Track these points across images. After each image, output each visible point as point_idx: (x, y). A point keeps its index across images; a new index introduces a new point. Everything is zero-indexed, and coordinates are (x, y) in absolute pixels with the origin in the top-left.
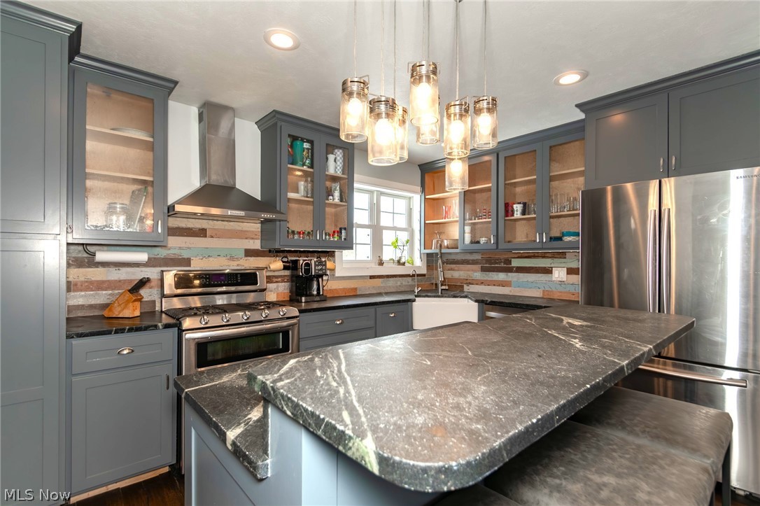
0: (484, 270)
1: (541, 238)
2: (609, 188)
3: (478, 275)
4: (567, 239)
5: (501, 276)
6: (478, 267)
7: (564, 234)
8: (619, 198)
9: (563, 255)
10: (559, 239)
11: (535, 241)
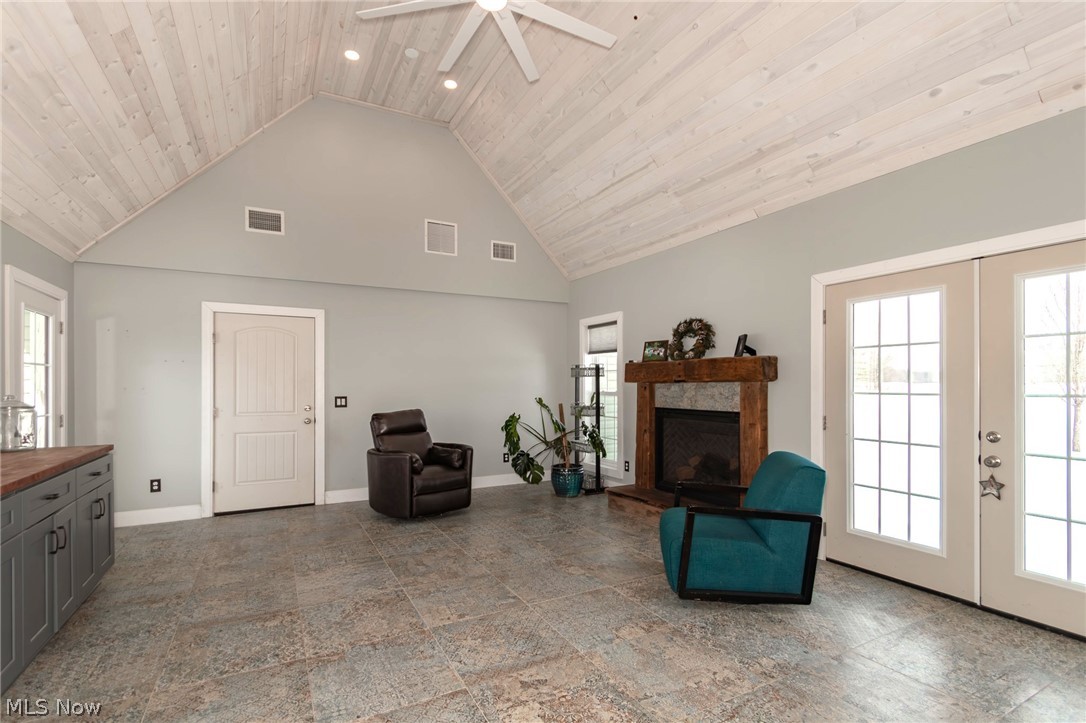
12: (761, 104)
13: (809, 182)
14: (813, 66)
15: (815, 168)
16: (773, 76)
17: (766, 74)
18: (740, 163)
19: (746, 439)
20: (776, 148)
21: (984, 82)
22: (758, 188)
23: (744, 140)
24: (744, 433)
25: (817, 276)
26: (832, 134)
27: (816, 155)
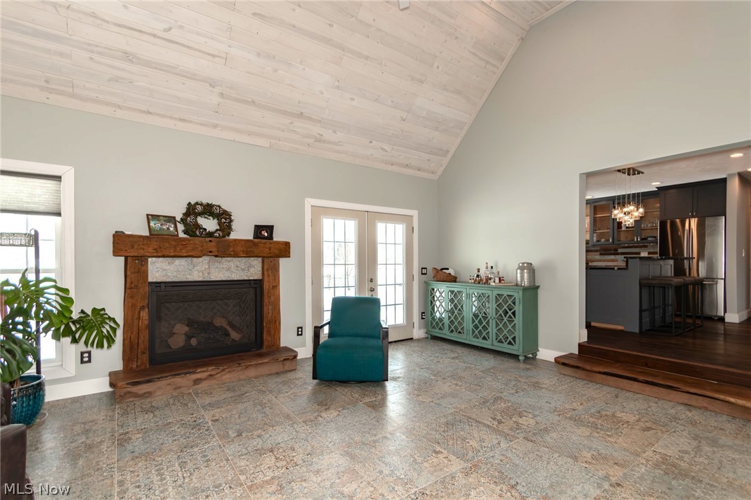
0: (601, 254)
1: (637, 239)
2: (669, 221)
3: (598, 257)
4: (649, 239)
5: (612, 257)
6: (598, 253)
7: (648, 237)
8: (673, 224)
9: (646, 246)
10: (646, 239)
11: (634, 240)
12: (322, 93)
13: (309, 145)
14: (353, 99)
15: (317, 140)
16: (338, 87)
17: (337, 83)
18: (286, 111)
19: (269, 297)
20: (310, 119)
21: (381, 148)
22: (283, 131)
23: (299, 102)
24: (268, 293)
25: (309, 199)
26: (335, 132)
27: (322, 135)
